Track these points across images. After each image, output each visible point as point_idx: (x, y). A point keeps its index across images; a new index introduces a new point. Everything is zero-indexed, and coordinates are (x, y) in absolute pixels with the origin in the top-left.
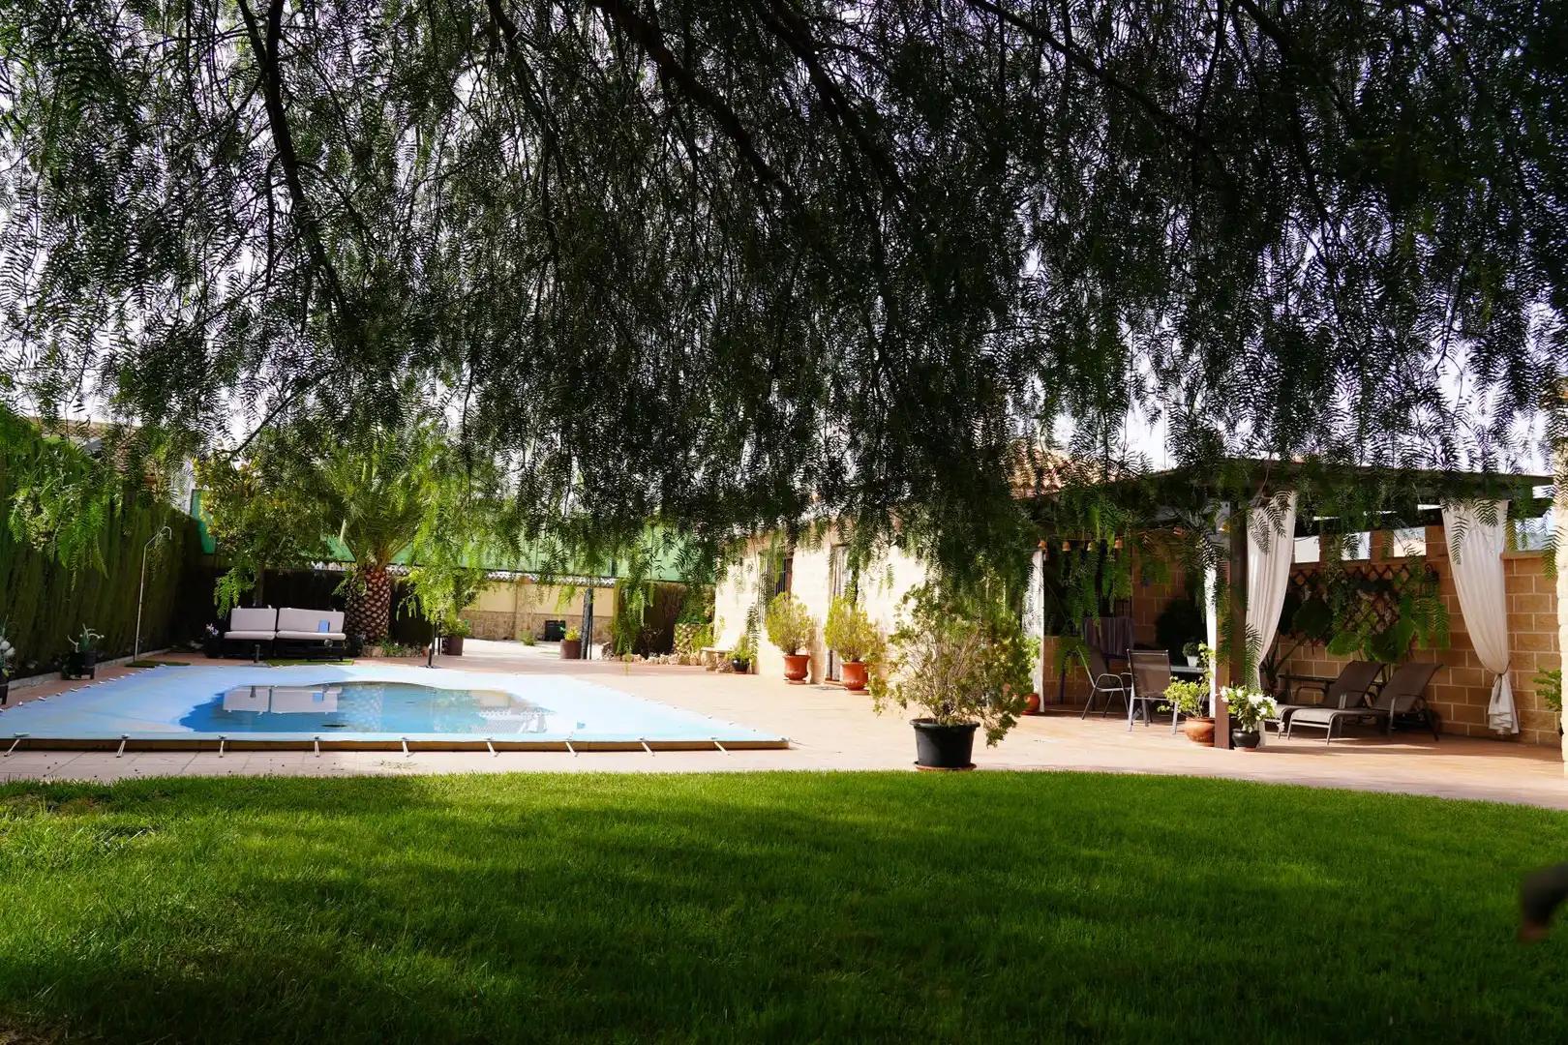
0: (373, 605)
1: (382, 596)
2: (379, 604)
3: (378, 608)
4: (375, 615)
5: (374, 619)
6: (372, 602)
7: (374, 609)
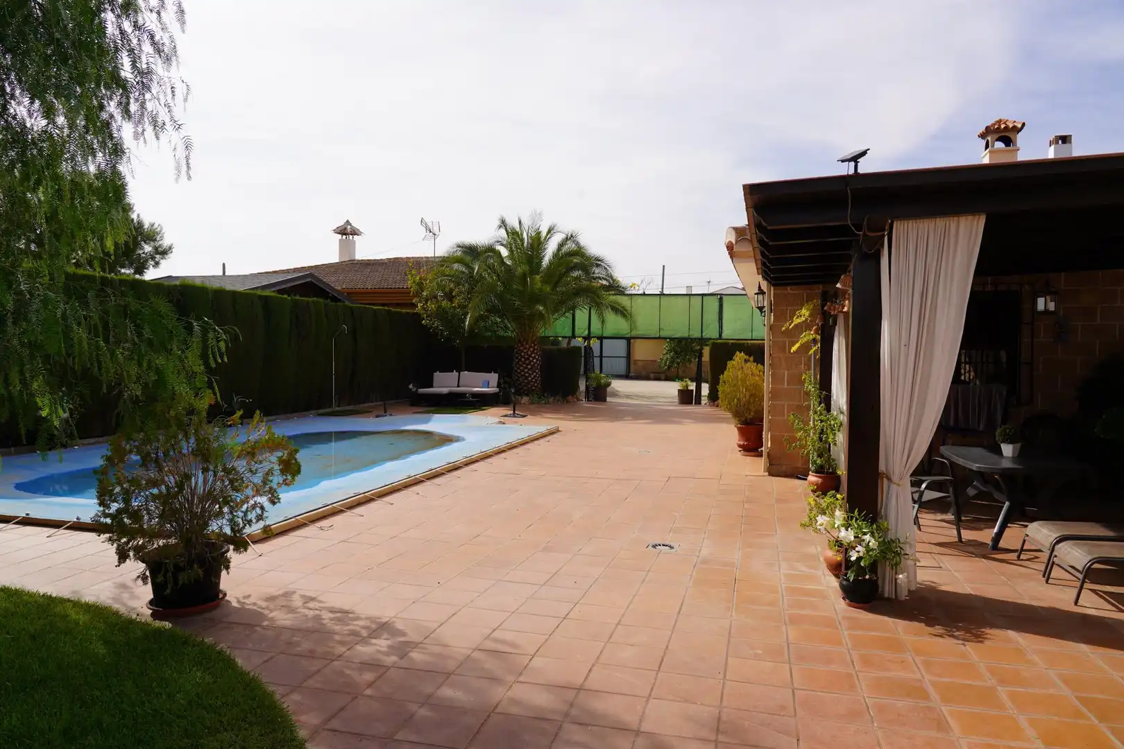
0: (526, 368)
1: (532, 361)
2: (529, 367)
3: (529, 370)
4: (527, 375)
5: (527, 378)
6: (525, 366)
7: (526, 370)
